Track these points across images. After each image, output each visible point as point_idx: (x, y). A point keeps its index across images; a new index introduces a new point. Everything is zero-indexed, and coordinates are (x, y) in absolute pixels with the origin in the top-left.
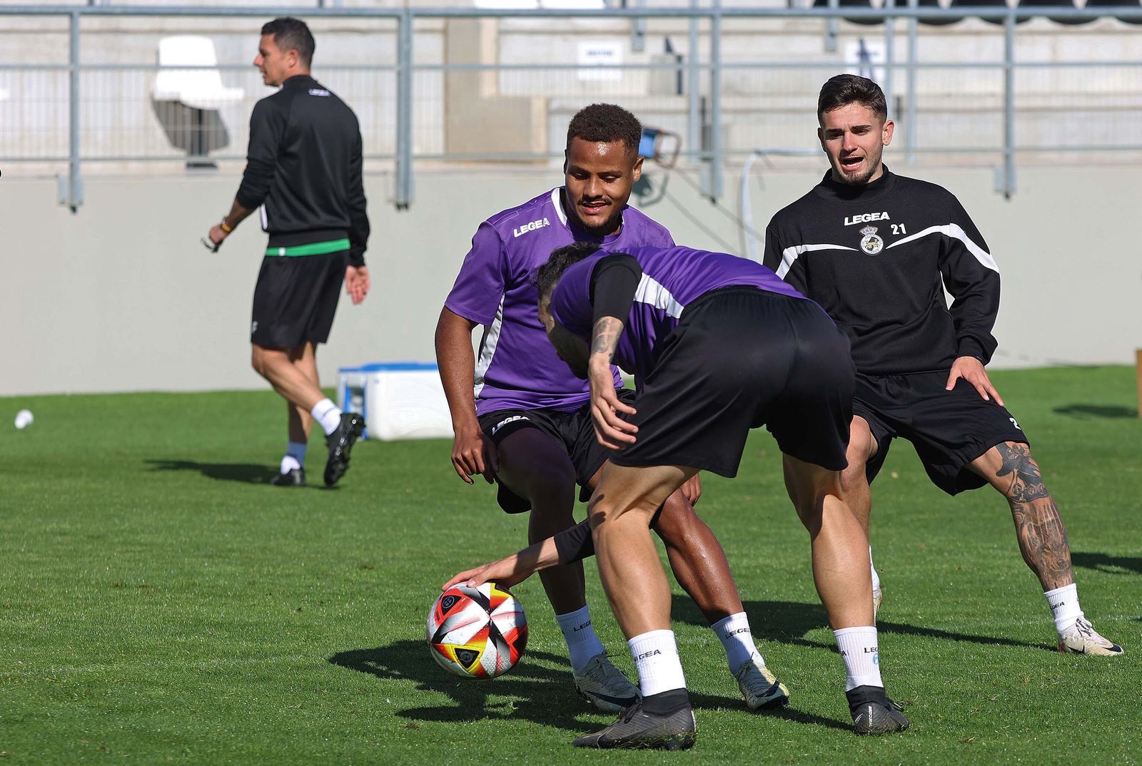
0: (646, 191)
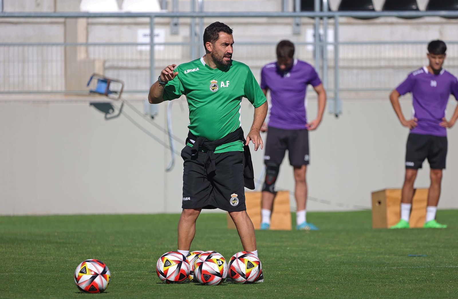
0: (111, 111)
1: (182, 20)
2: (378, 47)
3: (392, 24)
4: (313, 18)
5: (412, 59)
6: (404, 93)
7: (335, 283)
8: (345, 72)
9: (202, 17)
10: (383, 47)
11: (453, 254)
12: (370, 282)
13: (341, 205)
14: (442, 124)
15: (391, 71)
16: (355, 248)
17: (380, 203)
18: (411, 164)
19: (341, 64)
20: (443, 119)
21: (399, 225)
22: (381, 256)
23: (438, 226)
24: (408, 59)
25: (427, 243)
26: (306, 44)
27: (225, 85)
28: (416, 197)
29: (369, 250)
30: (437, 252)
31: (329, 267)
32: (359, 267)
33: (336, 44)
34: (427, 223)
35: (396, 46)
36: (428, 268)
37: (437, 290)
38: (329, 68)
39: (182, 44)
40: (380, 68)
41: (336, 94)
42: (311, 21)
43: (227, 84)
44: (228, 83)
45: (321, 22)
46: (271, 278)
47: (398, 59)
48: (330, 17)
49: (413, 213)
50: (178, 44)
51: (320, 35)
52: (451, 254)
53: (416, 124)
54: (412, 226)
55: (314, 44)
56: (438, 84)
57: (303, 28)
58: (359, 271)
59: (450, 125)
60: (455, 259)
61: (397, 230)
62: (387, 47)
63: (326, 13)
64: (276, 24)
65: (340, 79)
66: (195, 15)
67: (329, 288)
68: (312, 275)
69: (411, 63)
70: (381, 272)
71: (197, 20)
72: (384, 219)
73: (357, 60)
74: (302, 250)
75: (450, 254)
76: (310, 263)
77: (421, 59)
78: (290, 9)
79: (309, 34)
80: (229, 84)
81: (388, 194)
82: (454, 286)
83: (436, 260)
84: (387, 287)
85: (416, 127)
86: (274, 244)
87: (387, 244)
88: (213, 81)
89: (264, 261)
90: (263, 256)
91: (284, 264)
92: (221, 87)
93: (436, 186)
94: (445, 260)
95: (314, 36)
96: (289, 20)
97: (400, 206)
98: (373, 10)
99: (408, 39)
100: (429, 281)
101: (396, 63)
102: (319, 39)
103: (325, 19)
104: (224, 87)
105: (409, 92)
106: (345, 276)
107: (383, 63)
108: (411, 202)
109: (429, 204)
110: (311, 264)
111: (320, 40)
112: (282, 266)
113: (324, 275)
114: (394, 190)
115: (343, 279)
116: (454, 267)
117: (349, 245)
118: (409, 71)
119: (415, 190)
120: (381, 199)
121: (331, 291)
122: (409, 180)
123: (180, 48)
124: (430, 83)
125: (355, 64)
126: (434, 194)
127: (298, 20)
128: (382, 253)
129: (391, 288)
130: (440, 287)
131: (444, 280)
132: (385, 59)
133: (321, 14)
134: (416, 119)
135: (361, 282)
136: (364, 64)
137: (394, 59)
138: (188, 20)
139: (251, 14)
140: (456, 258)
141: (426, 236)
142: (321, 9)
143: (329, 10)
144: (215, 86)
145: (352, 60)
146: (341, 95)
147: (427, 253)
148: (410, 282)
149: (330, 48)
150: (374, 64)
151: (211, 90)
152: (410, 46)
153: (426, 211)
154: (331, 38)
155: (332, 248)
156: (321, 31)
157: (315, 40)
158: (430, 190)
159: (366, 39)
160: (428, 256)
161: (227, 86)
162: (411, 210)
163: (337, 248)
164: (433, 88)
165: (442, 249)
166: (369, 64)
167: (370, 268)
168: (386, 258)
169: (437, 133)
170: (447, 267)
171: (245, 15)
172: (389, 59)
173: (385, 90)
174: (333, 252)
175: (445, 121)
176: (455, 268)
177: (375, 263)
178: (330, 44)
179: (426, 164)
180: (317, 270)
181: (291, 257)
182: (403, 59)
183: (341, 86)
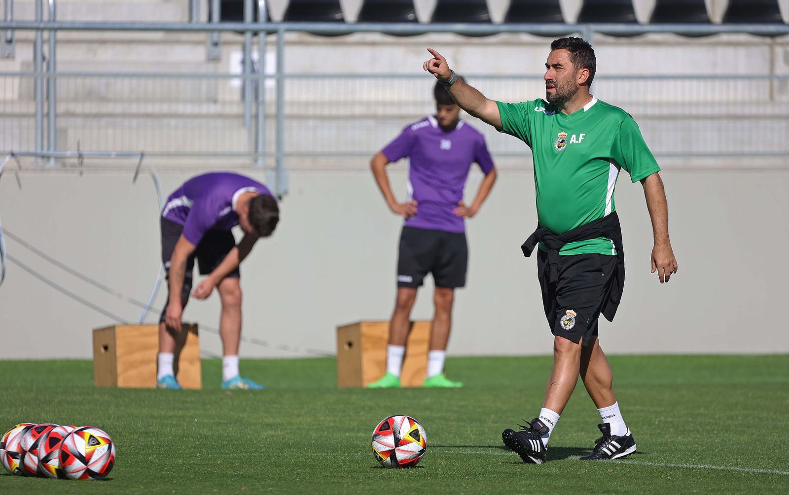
1: (19, 35)
2: (350, 83)
3: (373, 44)
4: (242, 32)
5: (407, 104)
6: (395, 160)
7: (274, 478)
8: (295, 124)
9: (56, 30)
10: (358, 83)
11: (471, 431)
12: (333, 478)
13: (285, 348)
14: (458, 211)
15: (371, 123)
16: (309, 420)
17: (350, 345)
18: (408, 279)
19: (287, 110)
20: (460, 202)
21: (384, 383)
22: (352, 434)
23: (447, 384)
24: (400, 104)
25: (428, 413)
26: (229, 76)
27: (577, 139)
28: (415, 335)
29: (332, 424)
30: (445, 427)
31: (263, 452)
32: (314, 453)
33: (280, 76)
34: (429, 379)
35: (381, 82)
36: (430, 454)
37: (444, 491)
38: (266, 117)
39: (21, 75)
40: (353, 117)
41: (278, 161)
42: (238, 38)
43: (581, 138)
44: (583, 136)
45: (256, 39)
46: (167, 471)
47: (384, 104)
48: (270, 33)
49: (409, 361)
50: (13, 75)
51: (253, 63)
52: (469, 432)
53: (415, 210)
54: (404, 383)
55: (243, 76)
56: (453, 145)
57: (224, 50)
58: (314, 459)
59: (471, 213)
60: (475, 440)
61: (379, 391)
62: (365, 82)
63: (262, 25)
64: (178, 42)
65: (286, 135)
66: (42, 25)
67: (263, 487)
68: (234, 465)
69: (405, 111)
70: (352, 461)
71: (46, 34)
72: (358, 372)
73: (315, 104)
74: (219, 424)
75: (467, 431)
76: (232, 445)
77: (423, 103)
78: (204, 17)
79: (234, 61)
80: (583, 138)
81: (364, 329)
82: (473, 485)
83: (444, 440)
84: (361, 486)
85: (415, 214)
86: (171, 413)
87: (362, 413)
88: (562, 134)
89: (155, 442)
90: (153, 433)
91: (188, 446)
92: (571, 143)
93: (444, 316)
94: (458, 440)
95: (243, 62)
96: (201, 36)
97: (386, 350)
98: (342, 20)
99: (401, 70)
100: (431, 476)
101: (380, 111)
102: (251, 69)
103: (262, 35)
104: (575, 142)
105: (405, 157)
106: (292, 467)
107: (358, 110)
108: (405, 344)
109: (431, 347)
110: (234, 447)
111: (253, 71)
112: (185, 450)
113: (255, 464)
114: (374, 324)
115: (288, 472)
116: (473, 453)
117: (298, 416)
118: (404, 124)
119: (411, 324)
120: (353, 339)
121: (266, 492)
122: (403, 306)
123: (16, 81)
124: (439, 144)
125: (311, 111)
126: (440, 330)
127: (215, 36)
128: (353, 430)
129: (368, 488)
130: (449, 486)
131: (455, 475)
132: (361, 103)
133: (255, 26)
134: (415, 203)
135: (318, 478)
136: (326, 111)
137: (377, 103)
138: (31, 35)
139: (137, 26)
140: (477, 438)
141: (428, 401)
142: (256, 19)
143: (269, 19)
144: (563, 141)
145: (307, 104)
146: (288, 163)
147: (429, 429)
148: (400, 478)
149: (270, 84)
150: (342, 111)
151: (557, 147)
152: (404, 82)
153: (428, 359)
154: (270, 67)
155: (271, 420)
156: (255, 56)
157: (244, 70)
158: (433, 323)
159: (330, 70)
160: (430, 433)
161: (580, 141)
162: (404, 357)
163: (278, 420)
164: (445, 151)
165: (454, 423)
166: (334, 112)
167: (332, 453)
168: (361, 437)
169: (449, 227)
170: (461, 452)
171: (128, 26)
172: (369, 104)
173: (361, 155)
174: (270, 426)
175: (463, 206)
176: (475, 455)
177: (341, 446)
178: (271, 77)
179: (429, 280)
180: (244, 456)
181: (200, 434)
182: (392, 104)
183: (287, 148)
